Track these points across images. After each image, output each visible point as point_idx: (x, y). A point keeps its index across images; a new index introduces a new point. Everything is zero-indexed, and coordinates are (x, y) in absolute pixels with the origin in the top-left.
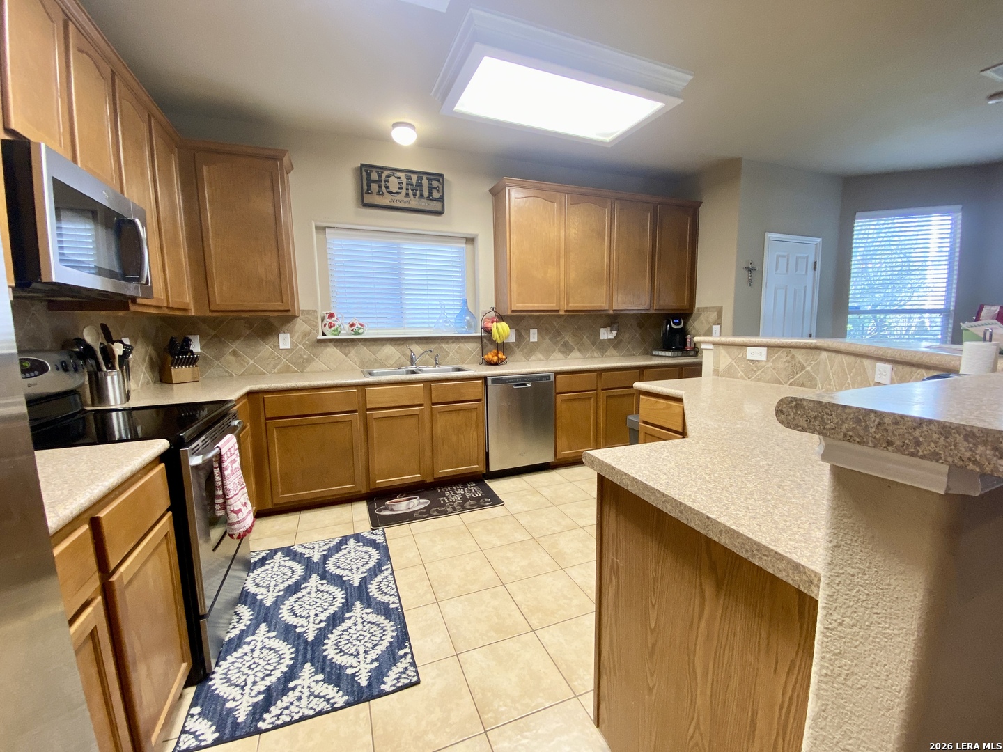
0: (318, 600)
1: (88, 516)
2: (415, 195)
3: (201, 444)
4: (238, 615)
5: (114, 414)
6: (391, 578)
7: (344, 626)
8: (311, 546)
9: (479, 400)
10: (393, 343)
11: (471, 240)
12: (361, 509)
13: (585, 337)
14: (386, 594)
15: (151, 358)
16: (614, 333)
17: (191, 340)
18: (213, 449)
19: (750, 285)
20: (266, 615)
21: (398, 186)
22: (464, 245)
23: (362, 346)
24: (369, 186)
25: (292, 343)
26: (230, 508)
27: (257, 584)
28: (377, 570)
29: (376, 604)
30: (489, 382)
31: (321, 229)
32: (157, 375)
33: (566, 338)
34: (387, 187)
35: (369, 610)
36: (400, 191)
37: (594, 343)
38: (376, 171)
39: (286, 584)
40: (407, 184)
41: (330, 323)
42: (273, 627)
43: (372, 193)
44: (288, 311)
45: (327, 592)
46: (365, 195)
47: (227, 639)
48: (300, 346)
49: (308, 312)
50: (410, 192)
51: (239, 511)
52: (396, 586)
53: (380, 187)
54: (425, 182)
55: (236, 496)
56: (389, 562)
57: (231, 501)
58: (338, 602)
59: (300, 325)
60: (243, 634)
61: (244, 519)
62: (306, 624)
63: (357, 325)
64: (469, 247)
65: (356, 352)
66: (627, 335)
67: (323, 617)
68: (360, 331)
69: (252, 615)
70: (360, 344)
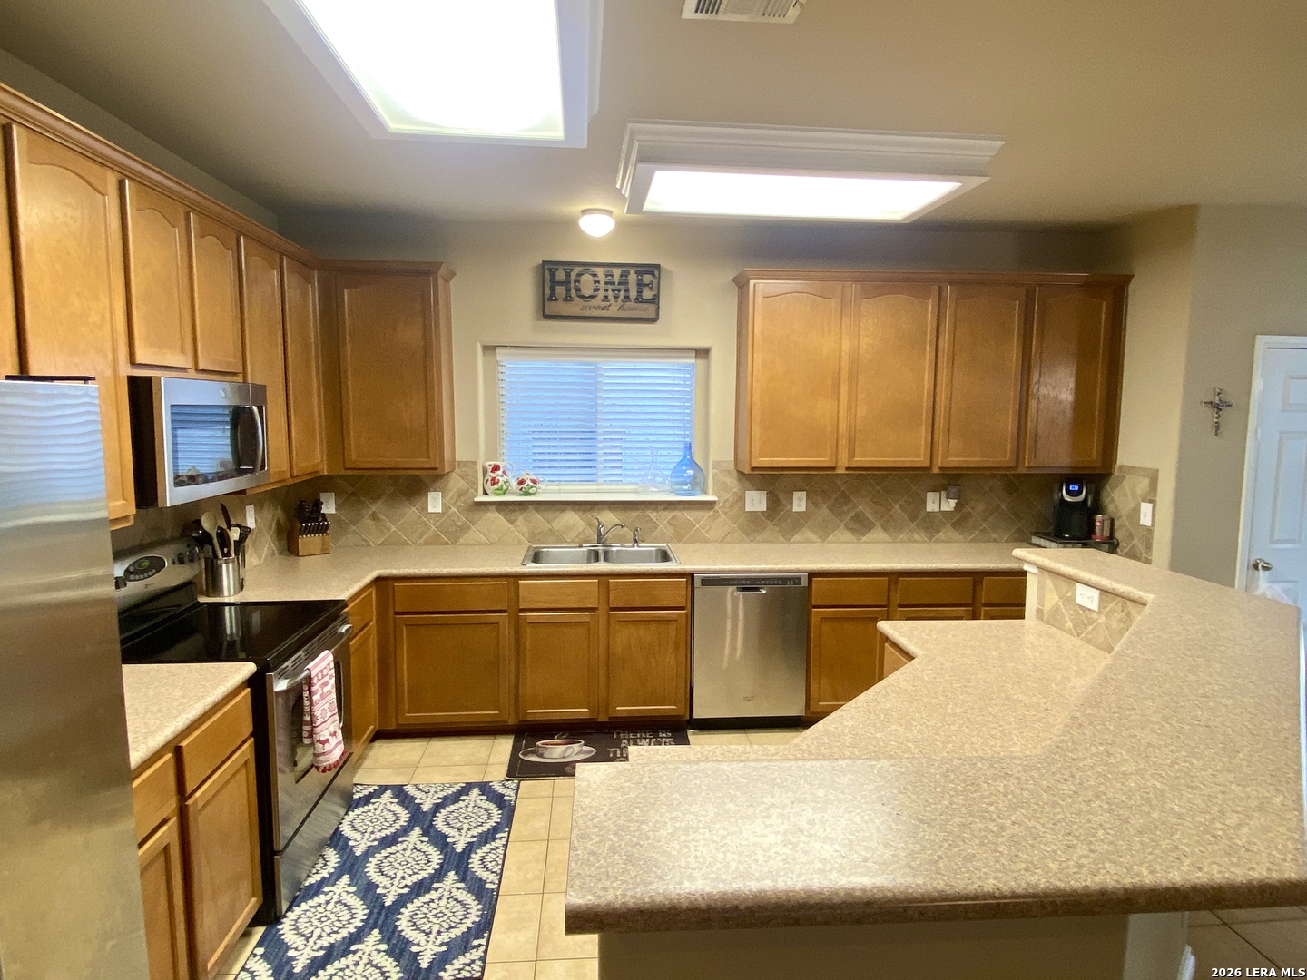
0: (410, 860)
1: (174, 744)
2: (616, 297)
3: (290, 666)
4: (324, 859)
5: (227, 608)
6: (501, 851)
7: (427, 898)
8: (426, 790)
9: (682, 608)
10: (577, 507)
11: (703, 353)
12: (505, 745)
13: (896, 506)
14: (488, 869)
15: (278, 523)
16: (953, 503)
17: (322, 503)
18: (303, 671)
19: (1217, 435)
20: (352, 866)
21: (593, 286)
22: (693, 361)
23: (534, 511)
24: (553, 290)
25: (444, 505)
26: (317, 737)
27: (353, 827)
28: (490, 836)
29: (472, 878)
30: (697, 583)
31: (490, 349)
32: (284, 542)
33: (860, 507)
34: (578, 290)
35: (461, 885)
36: (596, 293)
37: (913, 518)
38: (565, 270)
39: (383, 834)
40: (606, 283)
41: (493, 479)
42: (355, 881)
43: (556, 300)
44: (436, 469)
45: (424, 852)
46: (547, 303)
47: (307, 884)
48: (454, 509)
49: (465, 464)
50: (610, 294)
51: (326, 741)
52: (504, 861)
53: (568, 290)
54: (632, 278)
55: (324, 725)
56: (507, 829)
57: (318, 730)
58: (431, 868)
59: (455, 483)
60: (324, 882)
61: (331, 751)
62: (389, 886)
63: (528, 482)
64: (701, 363)
65: (524, 519)
66: (981, 507)
67: (409, 881)
68: (531, 491)
69: (338, 862)
70: (531, 507)
